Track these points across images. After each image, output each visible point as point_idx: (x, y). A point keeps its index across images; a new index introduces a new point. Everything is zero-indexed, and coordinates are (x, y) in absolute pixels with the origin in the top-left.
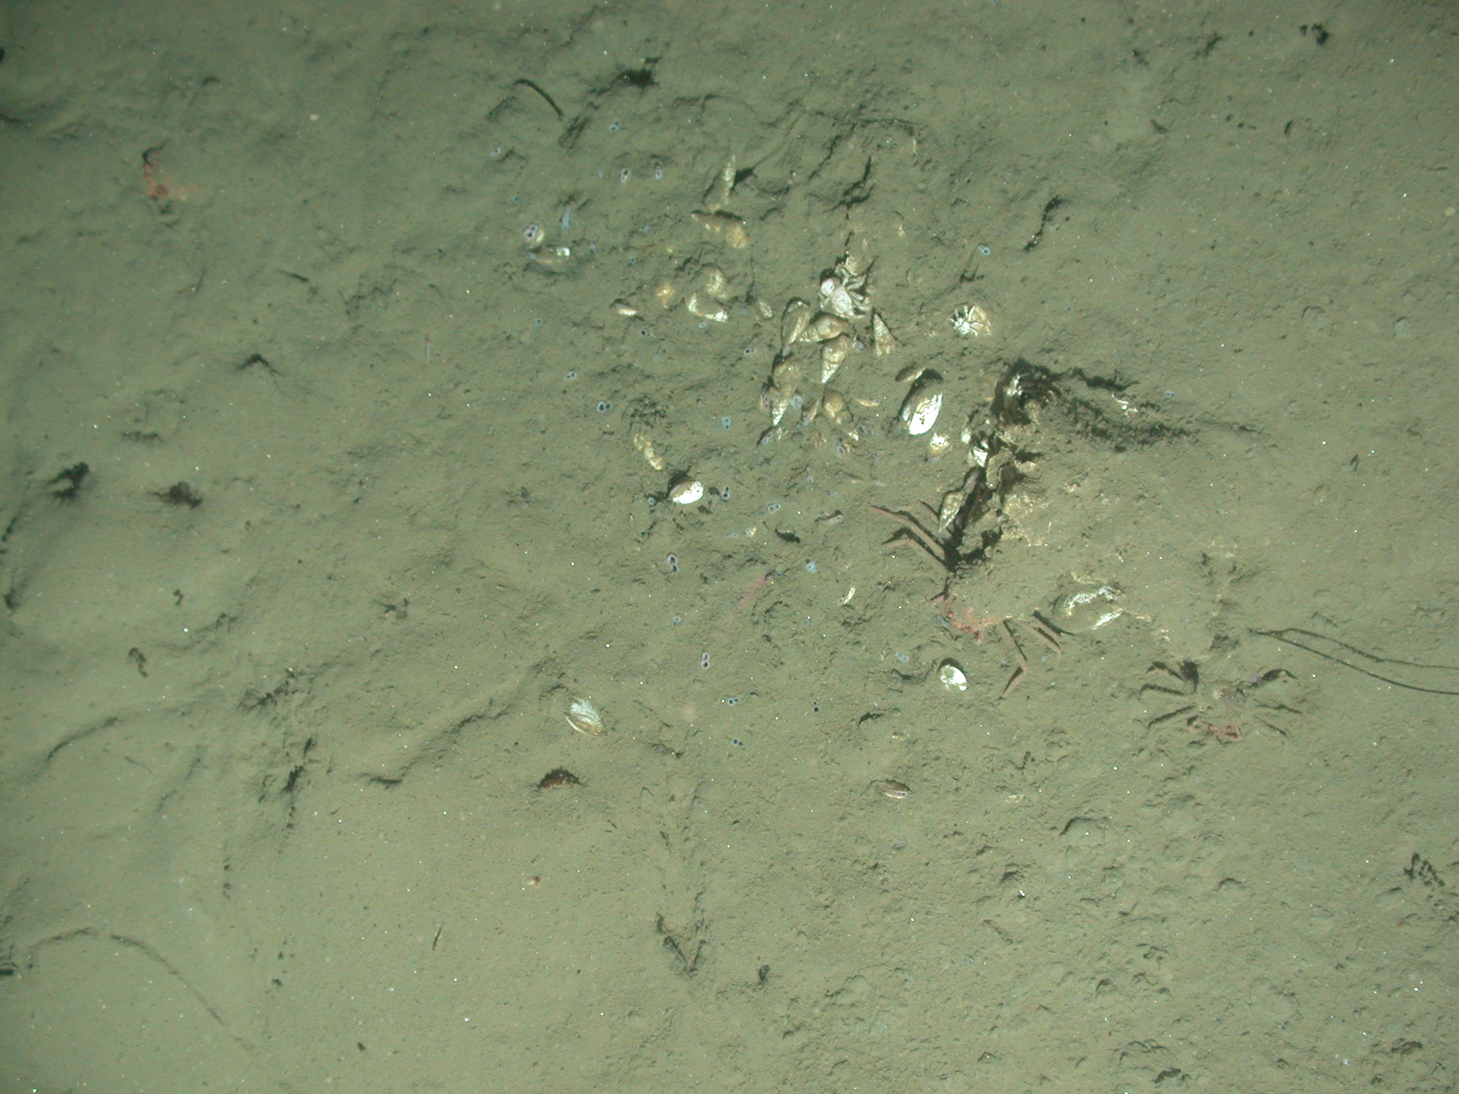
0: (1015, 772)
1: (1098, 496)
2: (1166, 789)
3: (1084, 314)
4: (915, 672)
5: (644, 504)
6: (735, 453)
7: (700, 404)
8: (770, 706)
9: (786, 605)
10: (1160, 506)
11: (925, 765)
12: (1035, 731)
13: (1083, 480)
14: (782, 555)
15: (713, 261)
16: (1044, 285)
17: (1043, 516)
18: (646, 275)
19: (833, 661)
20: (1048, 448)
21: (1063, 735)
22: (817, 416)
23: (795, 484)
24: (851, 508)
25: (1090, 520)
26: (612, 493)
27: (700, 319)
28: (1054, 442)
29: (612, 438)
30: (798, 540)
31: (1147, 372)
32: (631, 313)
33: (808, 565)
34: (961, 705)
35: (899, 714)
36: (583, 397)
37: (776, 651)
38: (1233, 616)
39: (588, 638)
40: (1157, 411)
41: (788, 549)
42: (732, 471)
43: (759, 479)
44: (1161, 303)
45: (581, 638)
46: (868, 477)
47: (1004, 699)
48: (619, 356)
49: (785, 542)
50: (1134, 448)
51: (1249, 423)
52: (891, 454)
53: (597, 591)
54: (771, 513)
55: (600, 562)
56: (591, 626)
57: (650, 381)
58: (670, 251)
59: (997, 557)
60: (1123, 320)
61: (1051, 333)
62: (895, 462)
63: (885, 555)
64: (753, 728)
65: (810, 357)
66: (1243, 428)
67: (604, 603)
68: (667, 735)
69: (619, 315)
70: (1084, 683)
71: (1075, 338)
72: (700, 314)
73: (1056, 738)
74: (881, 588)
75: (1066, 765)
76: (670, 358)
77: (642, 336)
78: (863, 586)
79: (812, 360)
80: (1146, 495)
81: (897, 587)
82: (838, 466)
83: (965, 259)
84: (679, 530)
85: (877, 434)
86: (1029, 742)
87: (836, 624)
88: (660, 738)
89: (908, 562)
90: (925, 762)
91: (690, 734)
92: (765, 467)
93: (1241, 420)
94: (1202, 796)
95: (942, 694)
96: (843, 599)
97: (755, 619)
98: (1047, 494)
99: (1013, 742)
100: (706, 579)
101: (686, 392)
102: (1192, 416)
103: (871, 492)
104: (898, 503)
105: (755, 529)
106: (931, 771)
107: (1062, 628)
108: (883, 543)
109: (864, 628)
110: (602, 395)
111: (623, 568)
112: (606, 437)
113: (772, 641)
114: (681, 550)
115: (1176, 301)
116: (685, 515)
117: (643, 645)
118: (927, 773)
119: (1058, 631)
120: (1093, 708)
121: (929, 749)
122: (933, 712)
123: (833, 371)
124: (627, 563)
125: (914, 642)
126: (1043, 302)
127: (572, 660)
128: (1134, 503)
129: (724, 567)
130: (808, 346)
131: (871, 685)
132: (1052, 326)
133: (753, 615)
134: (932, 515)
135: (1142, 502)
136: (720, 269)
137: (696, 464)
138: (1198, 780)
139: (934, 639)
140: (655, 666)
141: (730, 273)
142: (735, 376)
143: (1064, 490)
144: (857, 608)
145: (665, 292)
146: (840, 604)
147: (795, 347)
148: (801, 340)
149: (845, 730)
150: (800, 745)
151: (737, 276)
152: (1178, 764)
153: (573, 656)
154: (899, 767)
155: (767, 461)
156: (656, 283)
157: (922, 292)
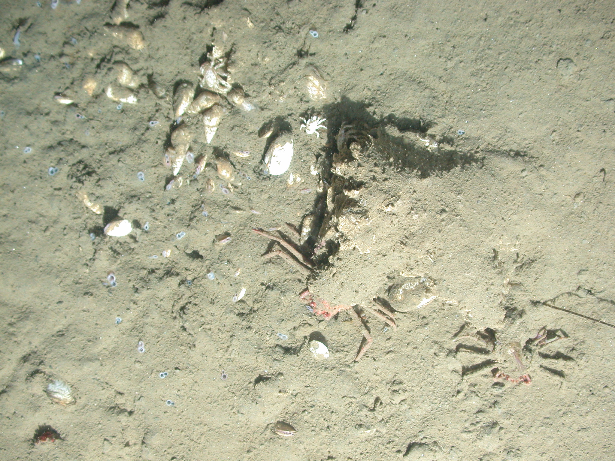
0: (369, 413)
1: (409, 213)
2: (478, 420)
3: (393, 77)
4: (293, 345)
5: (88, 239)
6: (150, 197)
7: (120, 164)
8: (189, 376)
9: (196, 305)
10: (458, 217)
11: (304, 411)
12: (381, 383)
13: (396, 201)
14: (190, 269)
15: (121, 59)
16: (361, 57)
17: (368, 231)
18: (75, 73)
19: (233, 342)
20: (368, 179)
21: (401, 386)
22: (205, 167)
23: (195, 217)
24: (237, 232)
25: (405, 232)
26: (65, 232)
27: (118, 103)
28: (373, 174)
29: (60, 193)
30: (201, 257)
31: (443, 116)
32: (68, 102)
33: (208, 275)
34: (326, 368)
35: (282, 377)
36: (39, 164)
37: (190, 338)
38: (520, 293)
39: (58, 336)
40: (452, 146)
41: (194, 264)
42: (148, 210)
43: (168, 215)
44: (450, 64)
45: (53, 336)
46: (248, 208)
47: (358, 362)
48: (63, 134)
49: (191, 259)
50: (436, 174)
51: (522, 150)
52: (262, 191)
53: (60, 302)
54: (180, 239)
55: (61, 282)
56: (59, 327)
57: (84, 150)
58: (91, 55)
59: (337, 263)
60: (422, 80)
61: (369, 93)
62: (265, 196)
63: (264, 264)
64: (179, 393)
65: (197, 123)
66: (517, 154)
67: (67, 310)
68: (120, 400)
69: (60, 105)
70: (414, 346)
71: (387, 95)
72: (116, 99)
73: (396, 388)
74: (264, 287)
75: (405, 407)
76: (98, 132)
77: (77, 118)
78: (250, 287)
79: (197, 126)
80: (447, 209)
81: (274, 287)
82: (226, 202)
83: (301, 41)
84: (115, 255)
85: (251, 176)
86: (377, 391)
87: (232, 315)
88: (116, 402)
89: (281, 268)
90: (304, 409)
91: (136, 399)
92: (172, 207)
93: (515, 147)
94: (505, 422)
95: (312, 361)
96: (236, 297)
97: (174, 315)
98: (370, 214)
99: (366, 391)
100: (137, 289)
101: (111, 156)
102: (478, 148)
103: (249, 218)
104: (271, 226)
105: (169, 251)
106: (310, 415)
107: (395, 308)
108: (262, 255)
109: (253, 317)
110: (51, 162)
111: (78, 285)
112: (57, 192)
113: (187, 329)
114: (118, 270)
115: (461, 62)
116: (121, 244)
117: (96, 338)
118: (306, 416)
119: (393, 311)
120: (422, 364)
121: (307, 400)
122: (307, 374)
123: (214, 133)
124: (80, 281)
125: (290, 325)
126: (362, 70)
127: (47, 352)
128: (438, 216)
129: (149, 280)
130: (195, 116)
131: (261, 358)
132: (370, 88)
133: (172, 312)
134: (295, 233)
135: (444, 215)
136: (127, 65)
137: (123, 207)
138: (500, 411)
139: (304, 322)
140: (107, 353)
141: (135, 67)
142: (145, 141)
143: (383, 210)
144: (248, 302)
145: (89, 85)
146: (235, 301)
147: (185, 117)
148: (189, 112)
149: (245, 390)
150: (215, 402)
151: (141, 69)
152: (486, 400)
153: (48, 350)
154: (286, 413)
155: (173, 201)
156: (83, 78)
157: (271, 69)
